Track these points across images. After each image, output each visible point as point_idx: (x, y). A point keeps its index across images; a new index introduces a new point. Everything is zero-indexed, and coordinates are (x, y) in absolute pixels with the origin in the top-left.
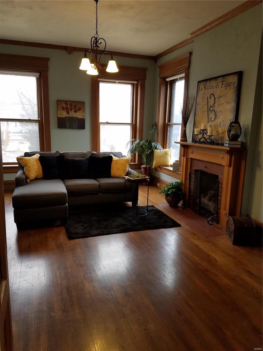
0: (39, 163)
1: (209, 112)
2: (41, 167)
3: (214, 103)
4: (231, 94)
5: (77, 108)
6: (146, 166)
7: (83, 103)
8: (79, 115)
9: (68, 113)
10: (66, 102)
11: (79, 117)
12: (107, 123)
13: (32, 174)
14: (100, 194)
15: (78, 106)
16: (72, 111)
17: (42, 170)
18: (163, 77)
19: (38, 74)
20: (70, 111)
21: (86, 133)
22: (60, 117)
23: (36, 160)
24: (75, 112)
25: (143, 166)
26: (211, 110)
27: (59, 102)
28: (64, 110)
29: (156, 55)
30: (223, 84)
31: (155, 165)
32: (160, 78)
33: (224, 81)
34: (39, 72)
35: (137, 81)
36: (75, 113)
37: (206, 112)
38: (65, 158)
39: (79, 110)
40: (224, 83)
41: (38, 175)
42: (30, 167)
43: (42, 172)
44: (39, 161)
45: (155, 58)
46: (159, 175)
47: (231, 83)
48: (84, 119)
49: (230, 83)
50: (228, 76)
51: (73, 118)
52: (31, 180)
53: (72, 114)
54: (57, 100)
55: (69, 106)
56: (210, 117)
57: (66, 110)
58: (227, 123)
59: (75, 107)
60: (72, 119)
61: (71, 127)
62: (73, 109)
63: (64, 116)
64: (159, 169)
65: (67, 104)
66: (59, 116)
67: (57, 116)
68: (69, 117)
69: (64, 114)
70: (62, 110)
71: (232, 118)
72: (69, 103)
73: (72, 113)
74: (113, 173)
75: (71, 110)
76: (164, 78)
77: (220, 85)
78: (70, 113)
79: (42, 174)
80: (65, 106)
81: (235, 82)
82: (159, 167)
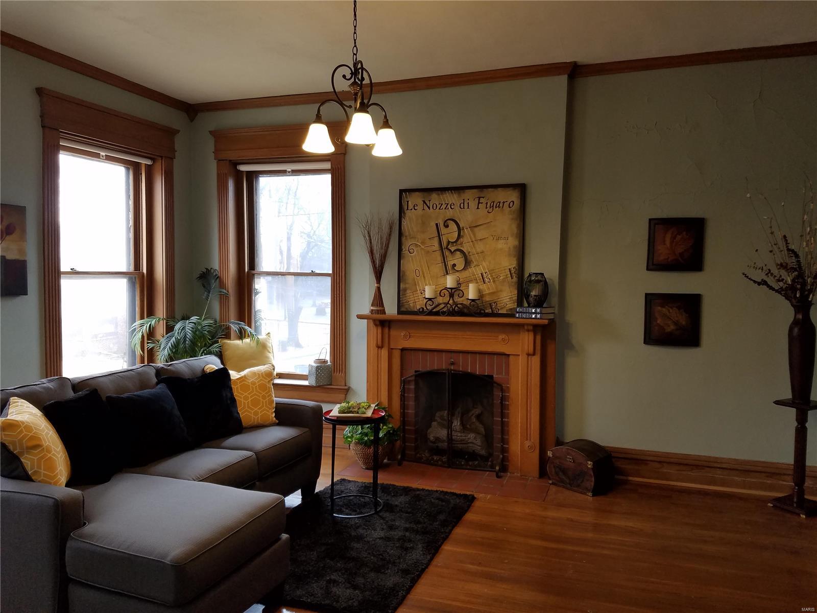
1: (447, 253)
3: (459, 236)
4: (505, 223)
5: (2, 227)
7: (22, 211)
18: (229, 160)
26: (452, 251)
30: (479, 203)
32: (219, 160)
33: (483, 198)
37: (438, 254)
39: (10, 231)
40: (482, 200)
45: (190, 109)
47: (504, 202)
49: (500, 202)
50: (493, 189)
56: (450, 263)
58: (503, 274)
71: (514, 266)
76: (232, 163)
77: (473, 204)
81: (513, 202)
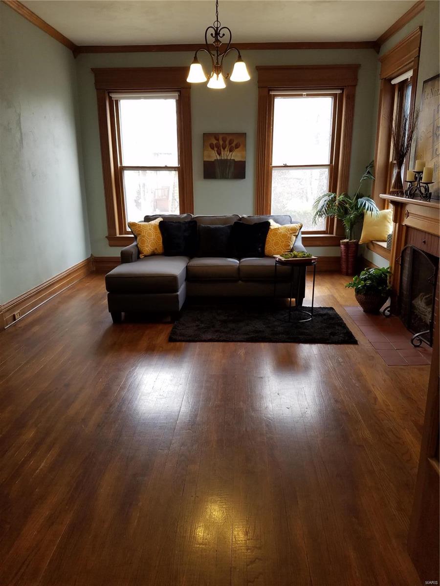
0: (159, 231)
1: (435, 138)
2: (161, 237)
5: (233, 145)
6: (350, 240)
7: (243, 135)
8: (236, 156)
9: (219, 154)
10: (216, 136)
11: (237, 159)
12: (286, 166)
13: (147, 246)
14: (240, 282)
15: (235, 140)
16: (226, 150)
17: (161, 241)
18: (385, 78)
19: (176, 94)
20: (222, 150)
21: (248, 184)
22: (208, 161)
23: (155, 227)
24: (231, 151)
25: (345, 240)
27: (206, 136)
28: (213, 149)
29: (376, 39)
31: (363, 238)
32: (382, 79)
34: (178, 91)
35: (341, 89)
36: (231, 153)
37: (431, 139)
38: (198, 224)
39: (237, 146)
41: (156, 249)
42: (144, 236)
43: (162, 245)
44: (158, 229)
45: (375, 45)
46: (372, 256)
48: (245, 162)
51: (226, 161)
52: (146, 256)
53: (227, 155)
54: (204, 134)
55: (221, 142)
56: (435, 148)
57: (216, 149)
59: (231, 143)
60: (225, 163)
61: (224, 177)
62: (228, 146)
63: (213, 159)
64: (371, 246)
65: (218, 140)
66: (206, 159)
67: (203, 159)
68: (221, 160)
69: (214, 156)
70: (210, 149)
72: (221, 137)
73: (226, 153)
74: (268, 249)
75: (224, 149)
76: (387, 80)
78: (222, 153)
79: (161, 248)
80: (215, 142)
82: (371, 242)
